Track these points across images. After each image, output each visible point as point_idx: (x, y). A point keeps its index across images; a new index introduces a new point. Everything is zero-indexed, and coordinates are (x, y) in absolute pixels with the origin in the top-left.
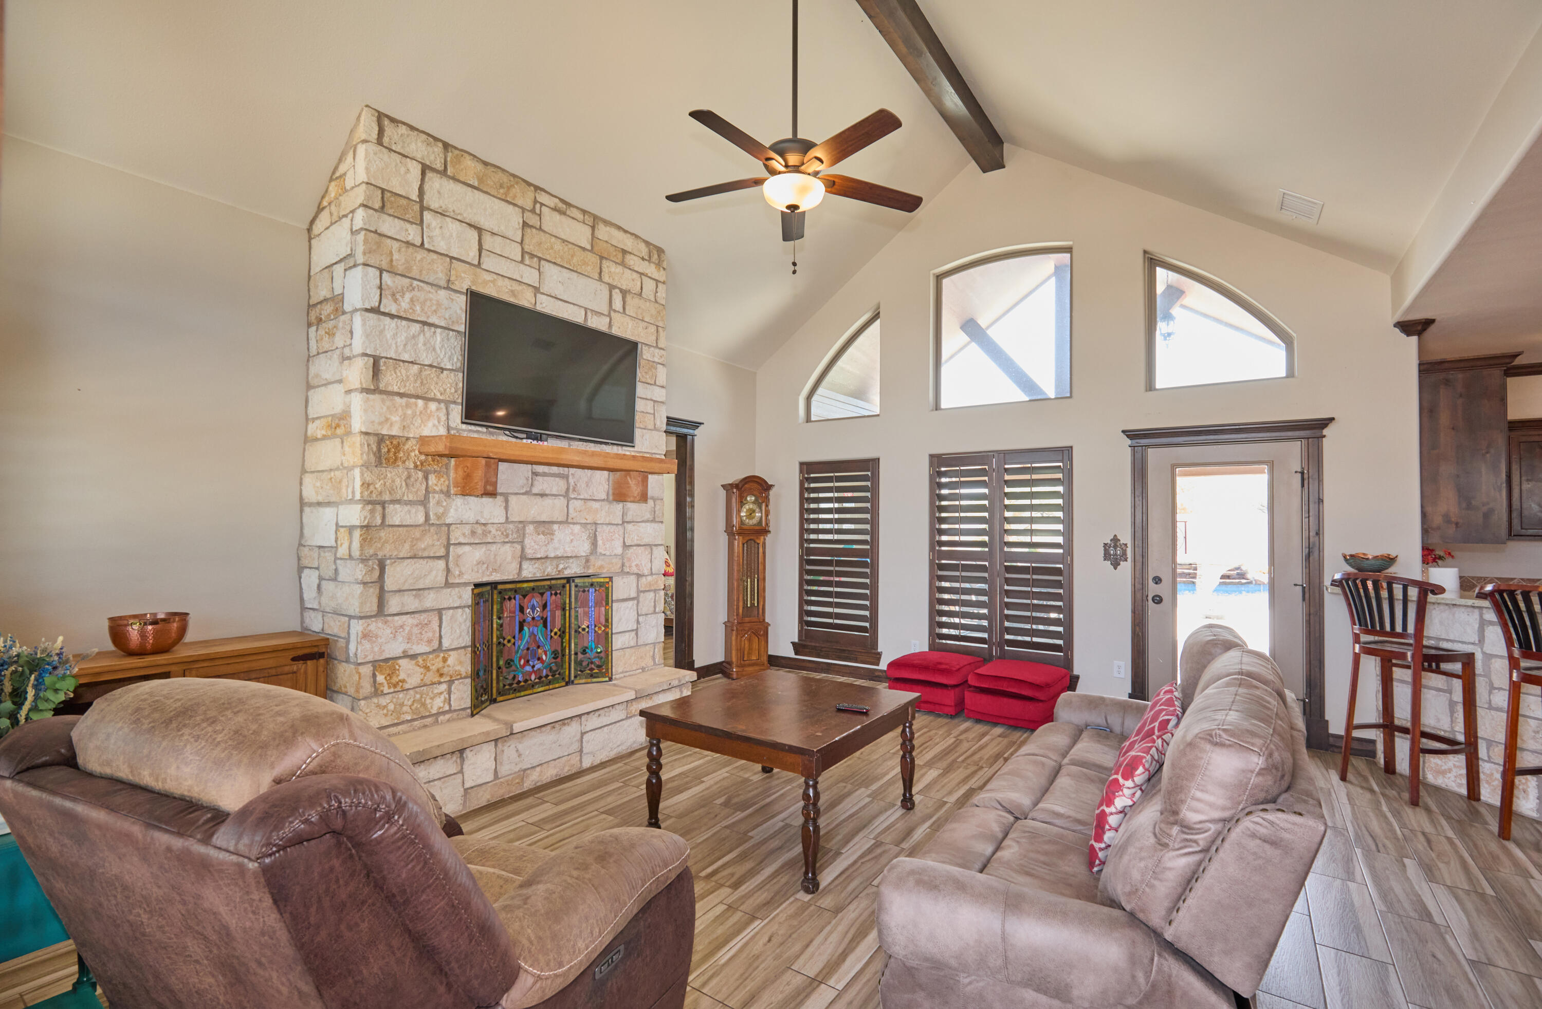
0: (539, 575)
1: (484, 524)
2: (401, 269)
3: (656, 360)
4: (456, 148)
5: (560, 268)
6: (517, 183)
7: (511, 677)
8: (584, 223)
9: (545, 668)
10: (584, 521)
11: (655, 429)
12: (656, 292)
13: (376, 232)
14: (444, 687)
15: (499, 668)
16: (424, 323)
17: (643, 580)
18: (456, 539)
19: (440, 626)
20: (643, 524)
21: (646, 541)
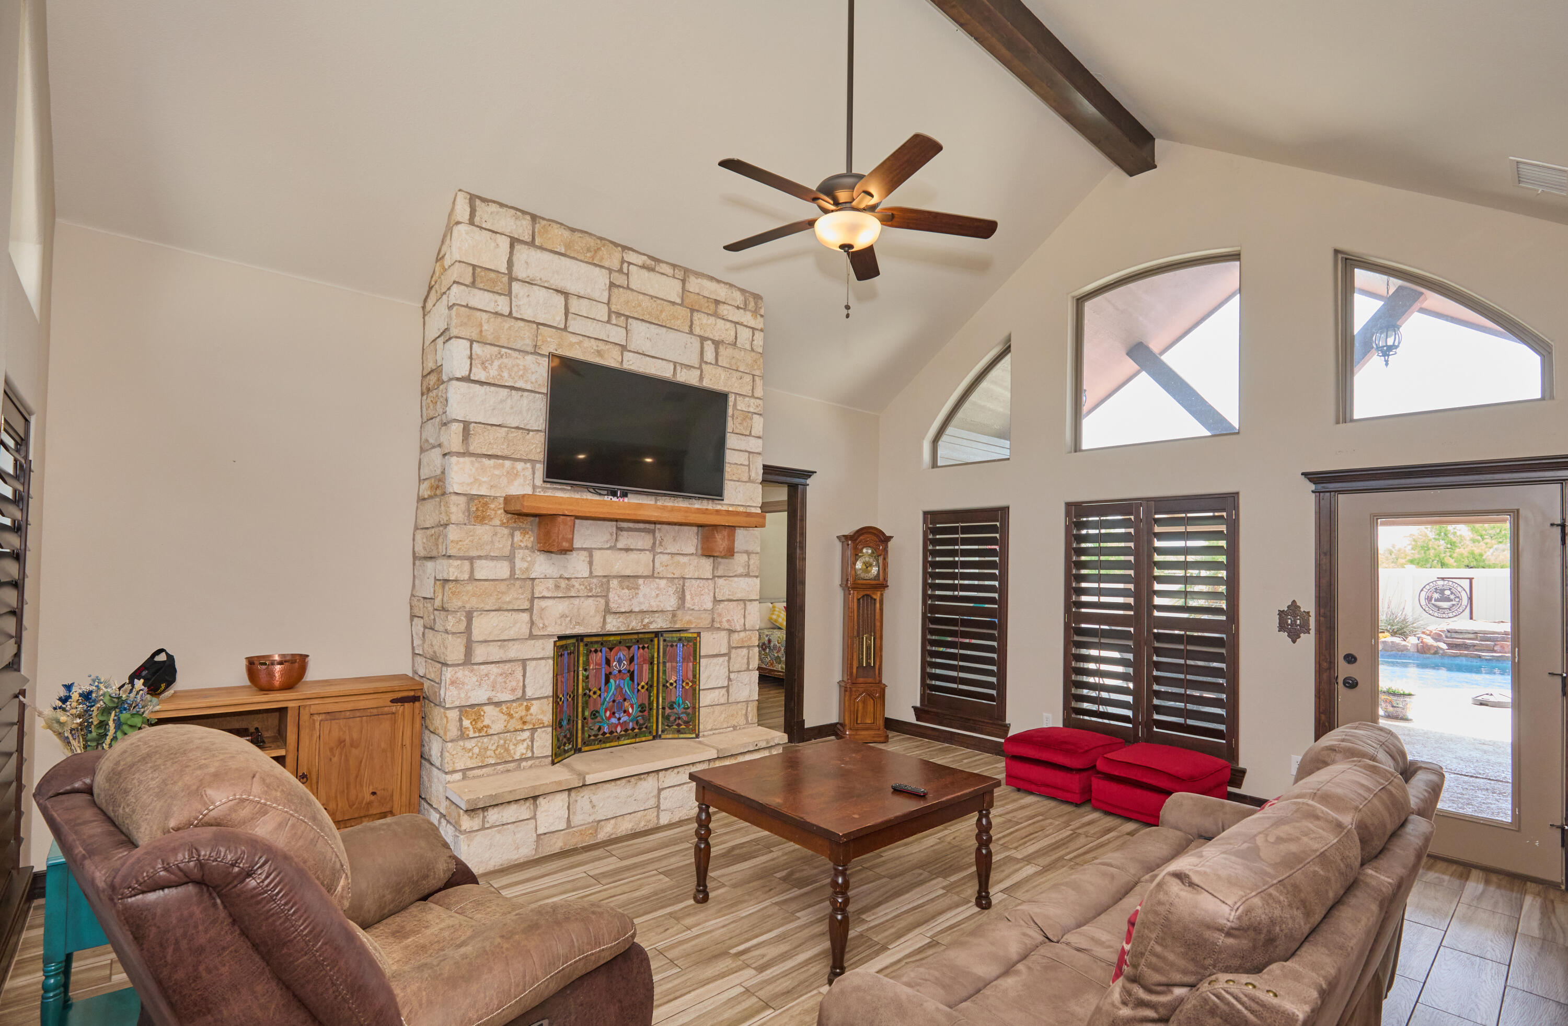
0: (623, 629)
1: (568, 579)
2: (490, 339)
3: (752, 410)
4: (543, 219)
5: (648, 325)
6: (604, 246)
7: (596, 728)
8: (674, 277)
9: (632, 721)
10: (672, 576)
11: (750, 481)
12: (753, 340)
13: (467, 306)
14: (527, 734)
15: (585, 719)
16: (512, 388)
17: (735, 636)
18: (540, 593)
19: (524, 676)
20: (736, 579)
21: (739, 596)
